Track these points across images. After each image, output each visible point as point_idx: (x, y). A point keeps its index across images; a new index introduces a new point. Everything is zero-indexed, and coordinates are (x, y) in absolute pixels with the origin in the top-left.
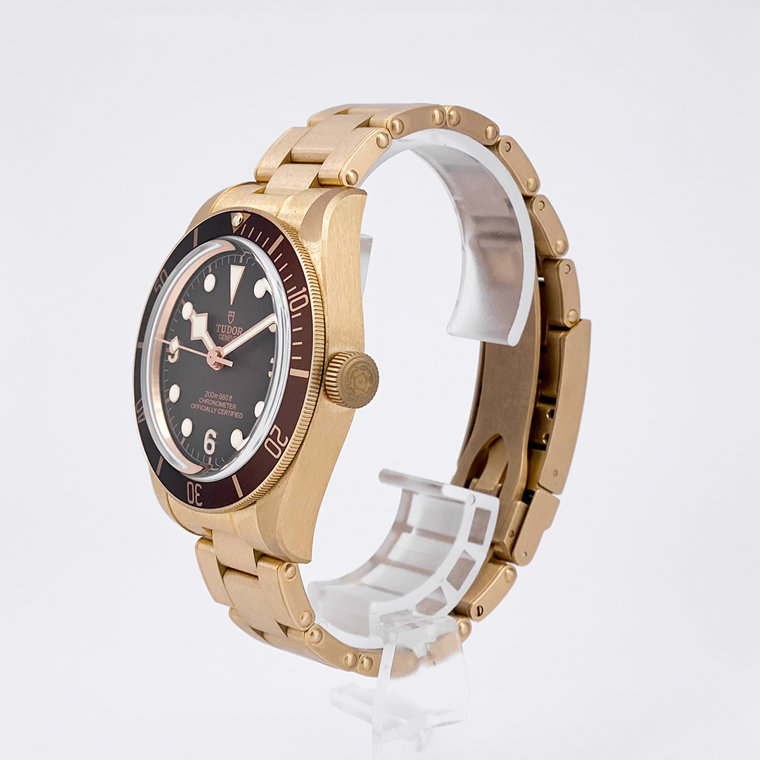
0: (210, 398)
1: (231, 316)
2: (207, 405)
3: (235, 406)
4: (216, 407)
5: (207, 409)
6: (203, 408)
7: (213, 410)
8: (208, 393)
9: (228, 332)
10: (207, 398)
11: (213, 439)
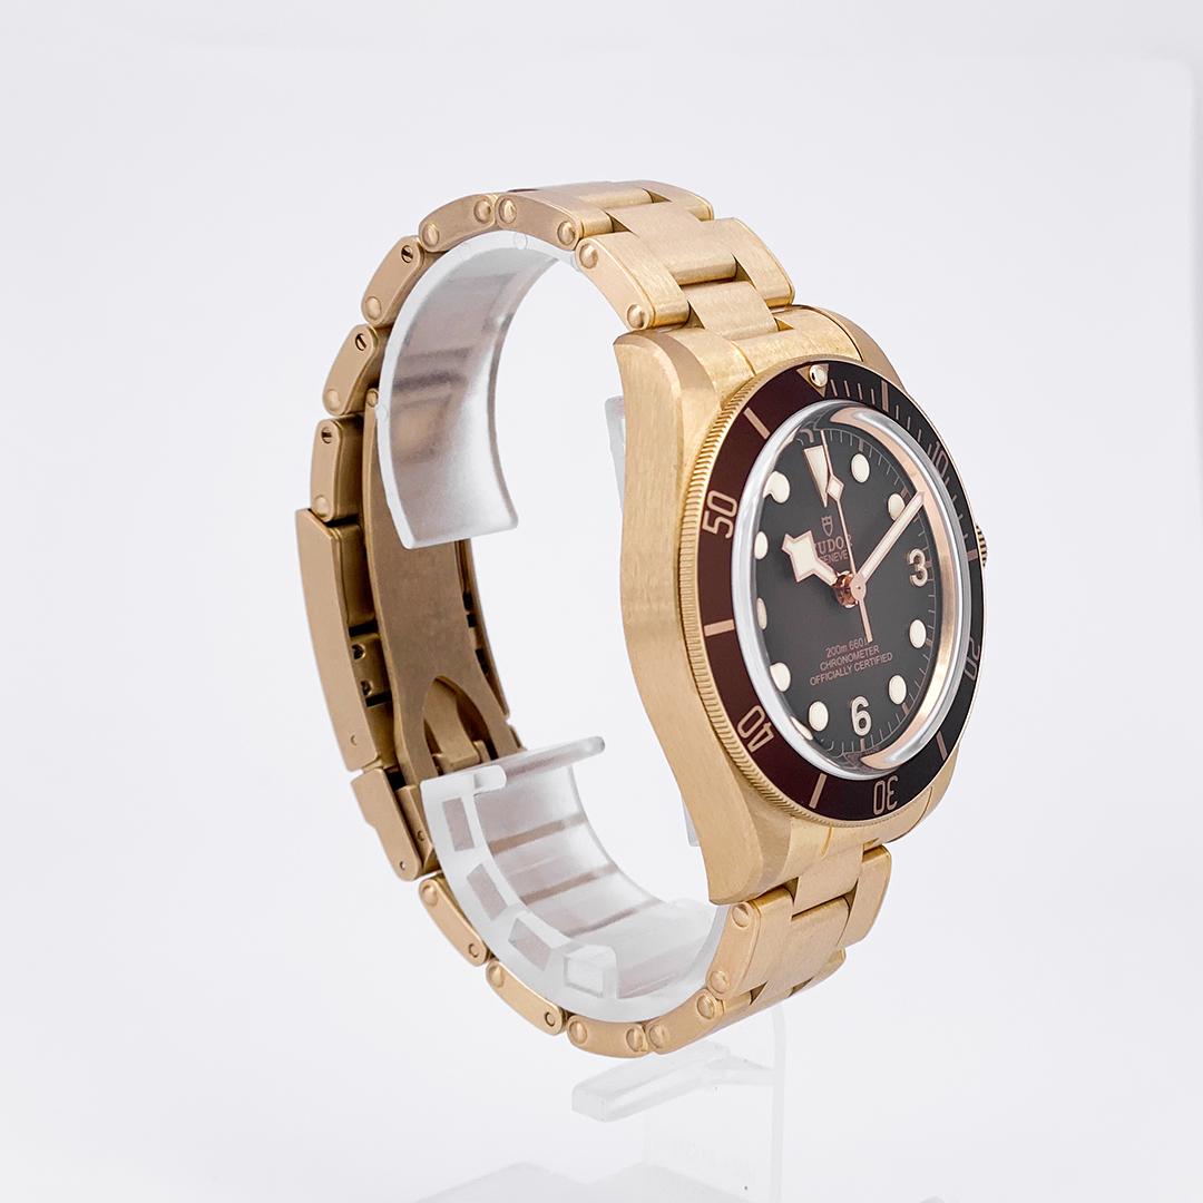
0: (835, 657)
1: (828, 523)
2: (836, 668)
3: (876, 649)
4: (849, 664)
5: (838, 673)
6: (831, 675)
7: (847, 671)
8: (830, 651)
9: (830, 550)
10: (833, 657)
11: (865, 709)
